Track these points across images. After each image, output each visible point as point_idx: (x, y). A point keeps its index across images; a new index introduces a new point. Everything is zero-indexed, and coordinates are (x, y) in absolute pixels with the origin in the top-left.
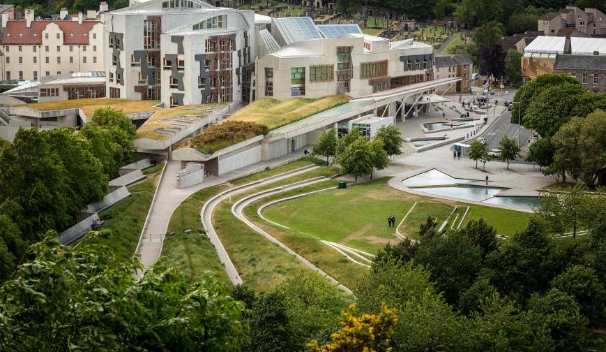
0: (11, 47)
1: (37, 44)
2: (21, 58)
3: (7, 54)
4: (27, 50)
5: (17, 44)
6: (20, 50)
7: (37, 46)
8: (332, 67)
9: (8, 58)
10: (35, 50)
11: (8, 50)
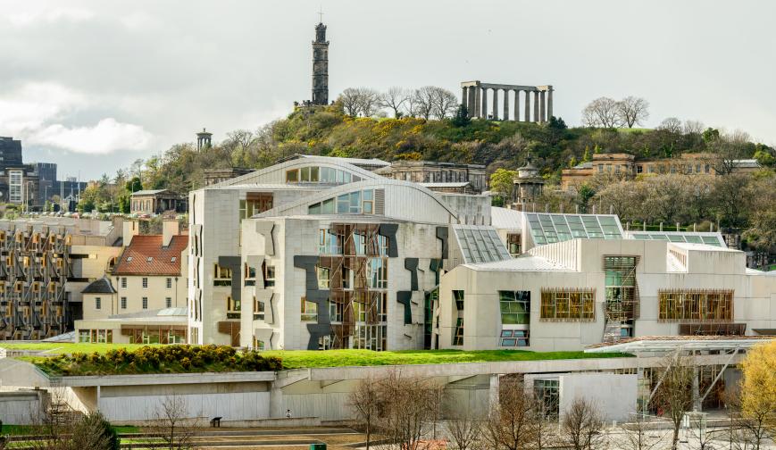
0: (129, 279)
1: (173, 275)
2: (145, 300)
3: (122, 292)
4: (157, 283)
5: (139, 274)
6: (145, 285)
7: (173, 278)
8: (591, 295)
9: (124, 299)
10: (169, 285)
11: (124, 285)
